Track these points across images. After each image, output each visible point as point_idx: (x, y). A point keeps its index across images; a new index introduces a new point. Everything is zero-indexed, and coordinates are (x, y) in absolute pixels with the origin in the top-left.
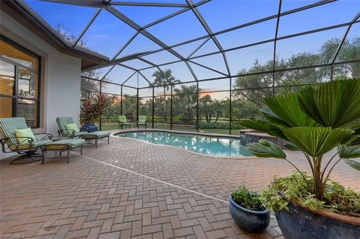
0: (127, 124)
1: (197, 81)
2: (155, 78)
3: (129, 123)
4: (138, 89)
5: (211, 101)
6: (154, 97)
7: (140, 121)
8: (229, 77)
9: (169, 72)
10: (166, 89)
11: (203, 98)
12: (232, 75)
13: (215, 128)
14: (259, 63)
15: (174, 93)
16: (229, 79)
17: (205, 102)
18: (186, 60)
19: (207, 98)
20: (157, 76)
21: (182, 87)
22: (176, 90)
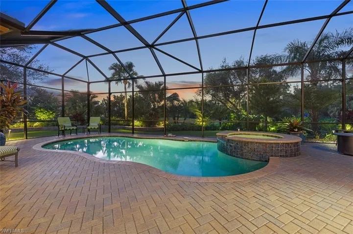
0: (71, 128)
1: (164, 75)
2: (113, 71)
3: (75, 128)
4: (89, 83)
5: (178, 100)
6: (110, 94)
7: (91, 124)
8: (201, 71)
9: (130, 66)
10: (127, 85)
11: (170, 97)
12: (204, 70)
13: (183, 130)
14: (227, 61)
15: (136, 89)
16: (201, 74)
17: (172, 102)
18: (151, 47)
19: (175, 97)
20: (116, 70)
21: (147, 83)
22: (138, 87)
